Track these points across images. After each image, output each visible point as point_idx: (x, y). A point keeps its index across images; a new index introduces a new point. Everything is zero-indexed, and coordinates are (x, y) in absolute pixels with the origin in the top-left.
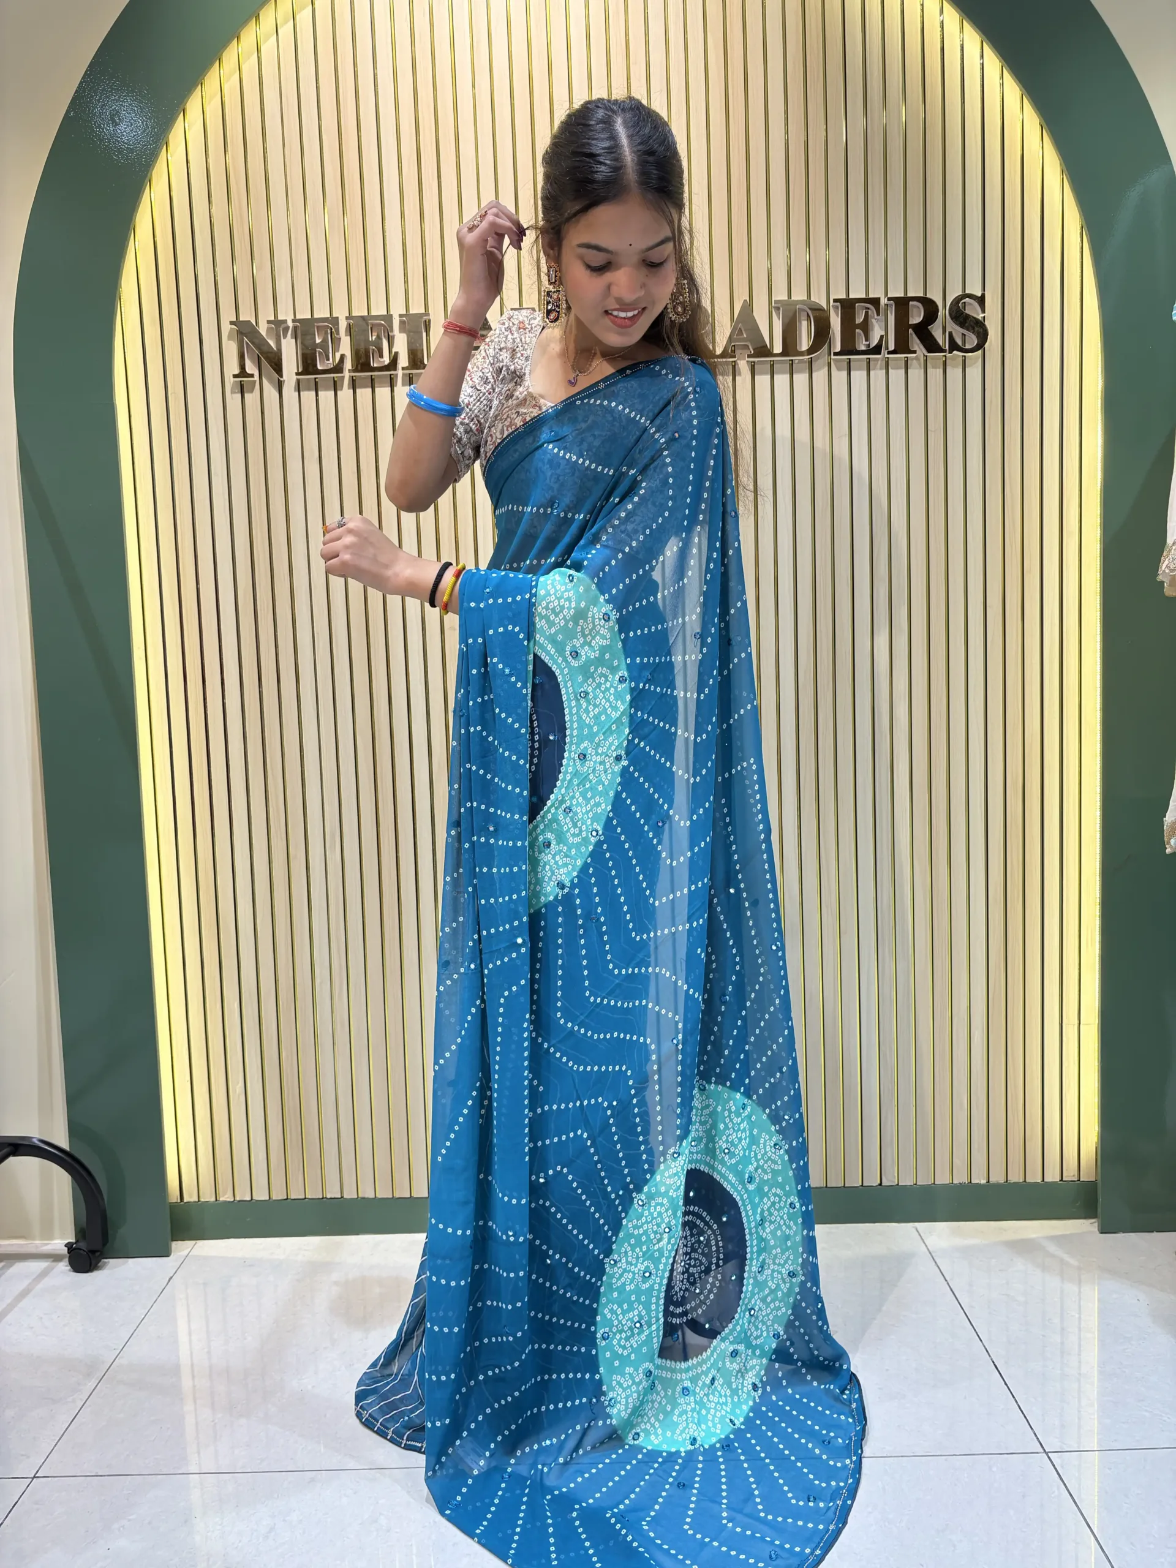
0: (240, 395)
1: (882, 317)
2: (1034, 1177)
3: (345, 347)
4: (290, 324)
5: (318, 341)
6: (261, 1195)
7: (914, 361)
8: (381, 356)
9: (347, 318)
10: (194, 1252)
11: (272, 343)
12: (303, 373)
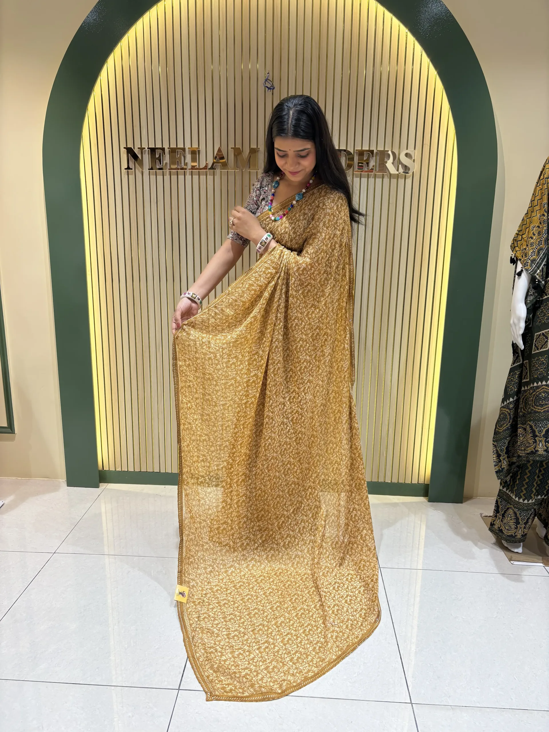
0: (127, 176)
1: (374, 158)
2: (408, 481)
3: (167, 159)
4: (146, 148)
5: (157, 156)
6: (131, 469)
7: (386, 176)
8: (181, 164)
9: (168, 148)
10: (108, 487)
11: (140, 156)
12: (152, 169)
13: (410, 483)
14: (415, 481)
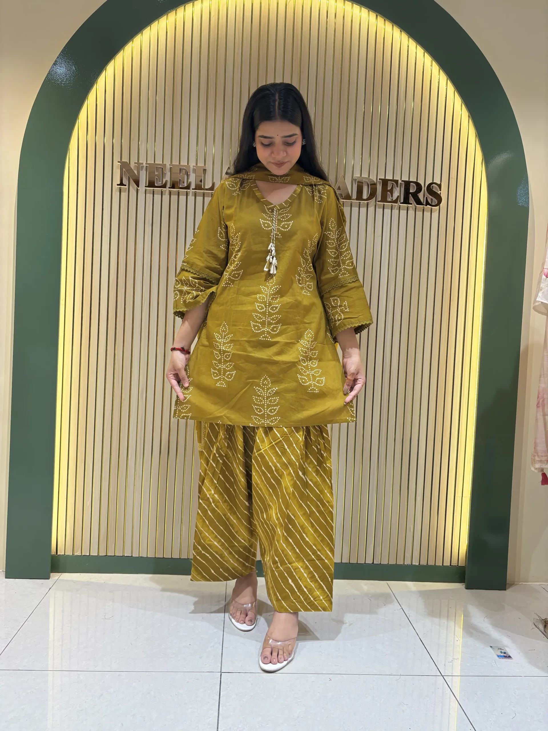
0: (119, 193)
2: (439, 563)
4: (144, 165)
6: (94, 553)
7: (411, 208)
10: (61, 578)
12: (148, 187)
13: (441, 565)
14: (447, 563)
